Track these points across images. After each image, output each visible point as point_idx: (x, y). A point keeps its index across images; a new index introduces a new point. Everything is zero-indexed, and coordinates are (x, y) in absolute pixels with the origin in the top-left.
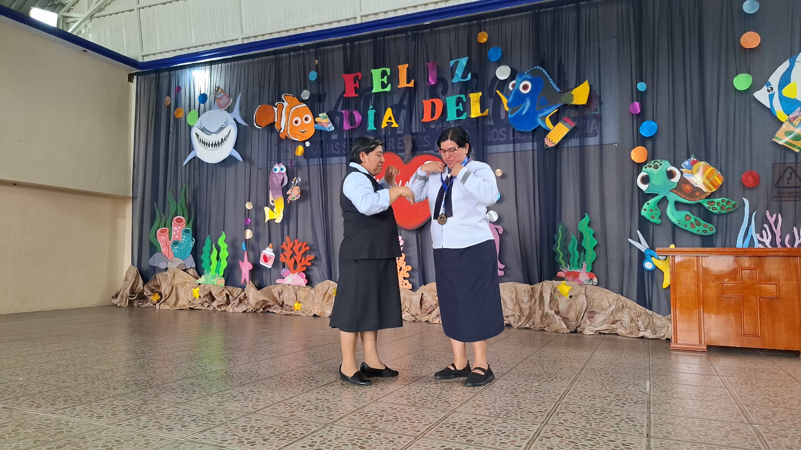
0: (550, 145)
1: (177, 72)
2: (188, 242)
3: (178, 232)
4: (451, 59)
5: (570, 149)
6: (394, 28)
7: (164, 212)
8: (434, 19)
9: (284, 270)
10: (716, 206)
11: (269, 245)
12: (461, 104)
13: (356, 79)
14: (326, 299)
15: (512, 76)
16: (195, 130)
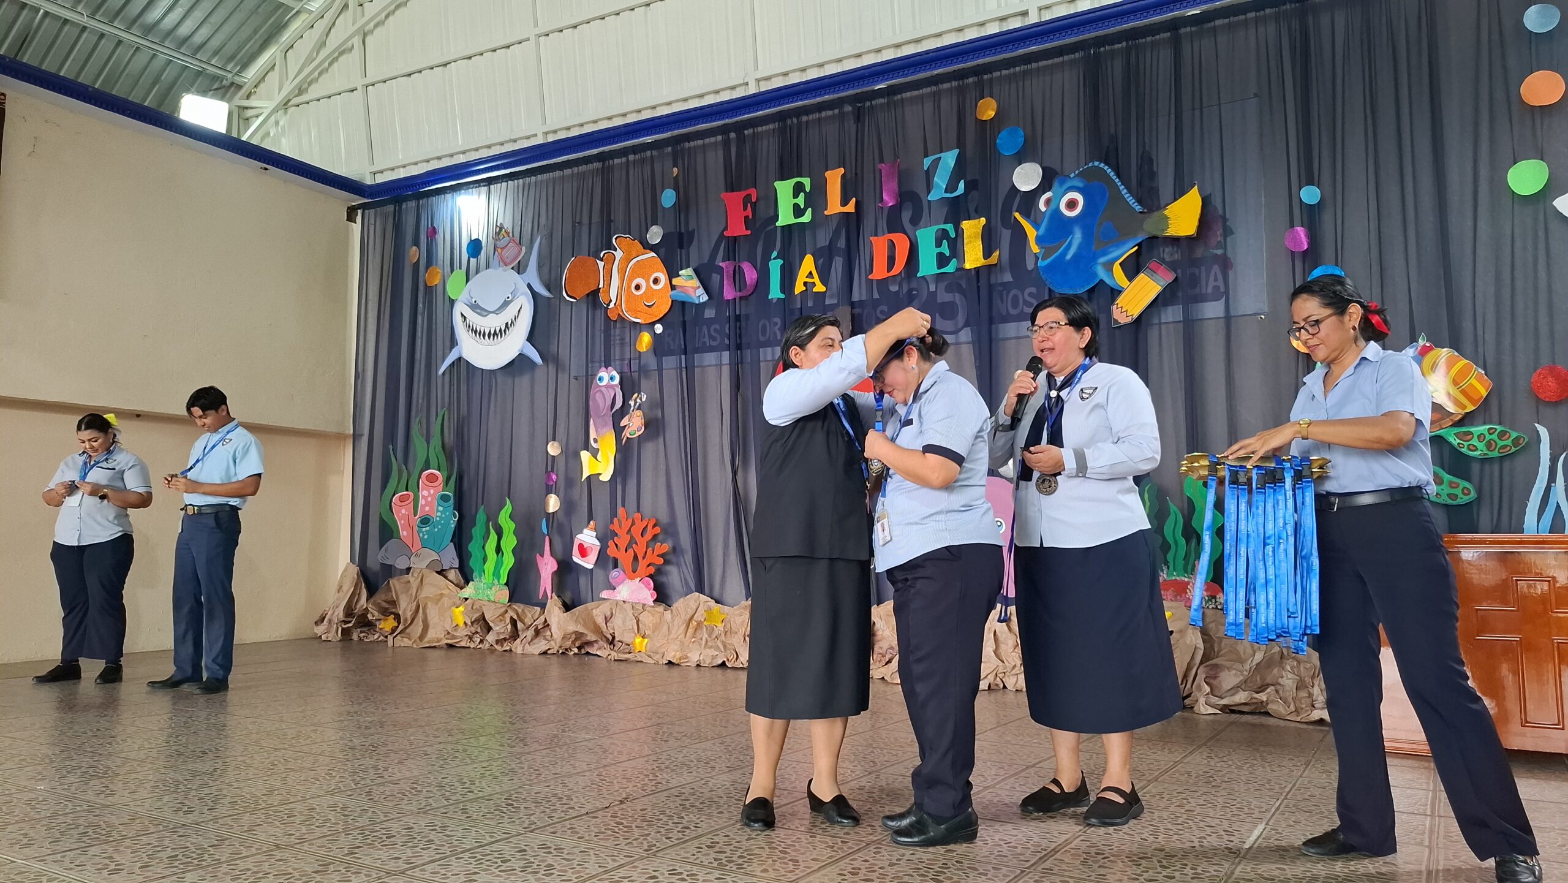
0: (1123, 320)
1: (430, 199)
2: (446, 518)
3: (429, 499)
4: (926, 156)
5: (1163, 326)
6: (818, 100)
7: (406, 464)
8: (892, 79)
9: (614, 574)
10: (1475, 442)
11: (589, 523)
12: (945, 243)
13: (747, 199)
14: (690, 631)
15: (1045, 185)
16: (460, 308)
